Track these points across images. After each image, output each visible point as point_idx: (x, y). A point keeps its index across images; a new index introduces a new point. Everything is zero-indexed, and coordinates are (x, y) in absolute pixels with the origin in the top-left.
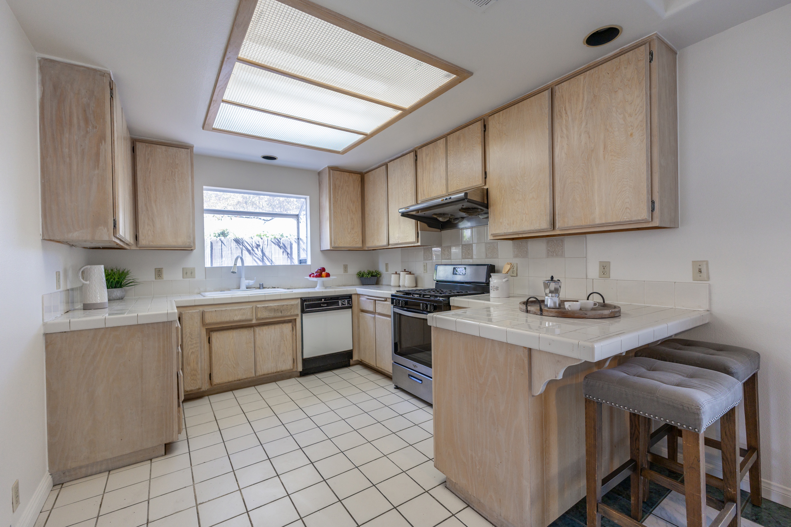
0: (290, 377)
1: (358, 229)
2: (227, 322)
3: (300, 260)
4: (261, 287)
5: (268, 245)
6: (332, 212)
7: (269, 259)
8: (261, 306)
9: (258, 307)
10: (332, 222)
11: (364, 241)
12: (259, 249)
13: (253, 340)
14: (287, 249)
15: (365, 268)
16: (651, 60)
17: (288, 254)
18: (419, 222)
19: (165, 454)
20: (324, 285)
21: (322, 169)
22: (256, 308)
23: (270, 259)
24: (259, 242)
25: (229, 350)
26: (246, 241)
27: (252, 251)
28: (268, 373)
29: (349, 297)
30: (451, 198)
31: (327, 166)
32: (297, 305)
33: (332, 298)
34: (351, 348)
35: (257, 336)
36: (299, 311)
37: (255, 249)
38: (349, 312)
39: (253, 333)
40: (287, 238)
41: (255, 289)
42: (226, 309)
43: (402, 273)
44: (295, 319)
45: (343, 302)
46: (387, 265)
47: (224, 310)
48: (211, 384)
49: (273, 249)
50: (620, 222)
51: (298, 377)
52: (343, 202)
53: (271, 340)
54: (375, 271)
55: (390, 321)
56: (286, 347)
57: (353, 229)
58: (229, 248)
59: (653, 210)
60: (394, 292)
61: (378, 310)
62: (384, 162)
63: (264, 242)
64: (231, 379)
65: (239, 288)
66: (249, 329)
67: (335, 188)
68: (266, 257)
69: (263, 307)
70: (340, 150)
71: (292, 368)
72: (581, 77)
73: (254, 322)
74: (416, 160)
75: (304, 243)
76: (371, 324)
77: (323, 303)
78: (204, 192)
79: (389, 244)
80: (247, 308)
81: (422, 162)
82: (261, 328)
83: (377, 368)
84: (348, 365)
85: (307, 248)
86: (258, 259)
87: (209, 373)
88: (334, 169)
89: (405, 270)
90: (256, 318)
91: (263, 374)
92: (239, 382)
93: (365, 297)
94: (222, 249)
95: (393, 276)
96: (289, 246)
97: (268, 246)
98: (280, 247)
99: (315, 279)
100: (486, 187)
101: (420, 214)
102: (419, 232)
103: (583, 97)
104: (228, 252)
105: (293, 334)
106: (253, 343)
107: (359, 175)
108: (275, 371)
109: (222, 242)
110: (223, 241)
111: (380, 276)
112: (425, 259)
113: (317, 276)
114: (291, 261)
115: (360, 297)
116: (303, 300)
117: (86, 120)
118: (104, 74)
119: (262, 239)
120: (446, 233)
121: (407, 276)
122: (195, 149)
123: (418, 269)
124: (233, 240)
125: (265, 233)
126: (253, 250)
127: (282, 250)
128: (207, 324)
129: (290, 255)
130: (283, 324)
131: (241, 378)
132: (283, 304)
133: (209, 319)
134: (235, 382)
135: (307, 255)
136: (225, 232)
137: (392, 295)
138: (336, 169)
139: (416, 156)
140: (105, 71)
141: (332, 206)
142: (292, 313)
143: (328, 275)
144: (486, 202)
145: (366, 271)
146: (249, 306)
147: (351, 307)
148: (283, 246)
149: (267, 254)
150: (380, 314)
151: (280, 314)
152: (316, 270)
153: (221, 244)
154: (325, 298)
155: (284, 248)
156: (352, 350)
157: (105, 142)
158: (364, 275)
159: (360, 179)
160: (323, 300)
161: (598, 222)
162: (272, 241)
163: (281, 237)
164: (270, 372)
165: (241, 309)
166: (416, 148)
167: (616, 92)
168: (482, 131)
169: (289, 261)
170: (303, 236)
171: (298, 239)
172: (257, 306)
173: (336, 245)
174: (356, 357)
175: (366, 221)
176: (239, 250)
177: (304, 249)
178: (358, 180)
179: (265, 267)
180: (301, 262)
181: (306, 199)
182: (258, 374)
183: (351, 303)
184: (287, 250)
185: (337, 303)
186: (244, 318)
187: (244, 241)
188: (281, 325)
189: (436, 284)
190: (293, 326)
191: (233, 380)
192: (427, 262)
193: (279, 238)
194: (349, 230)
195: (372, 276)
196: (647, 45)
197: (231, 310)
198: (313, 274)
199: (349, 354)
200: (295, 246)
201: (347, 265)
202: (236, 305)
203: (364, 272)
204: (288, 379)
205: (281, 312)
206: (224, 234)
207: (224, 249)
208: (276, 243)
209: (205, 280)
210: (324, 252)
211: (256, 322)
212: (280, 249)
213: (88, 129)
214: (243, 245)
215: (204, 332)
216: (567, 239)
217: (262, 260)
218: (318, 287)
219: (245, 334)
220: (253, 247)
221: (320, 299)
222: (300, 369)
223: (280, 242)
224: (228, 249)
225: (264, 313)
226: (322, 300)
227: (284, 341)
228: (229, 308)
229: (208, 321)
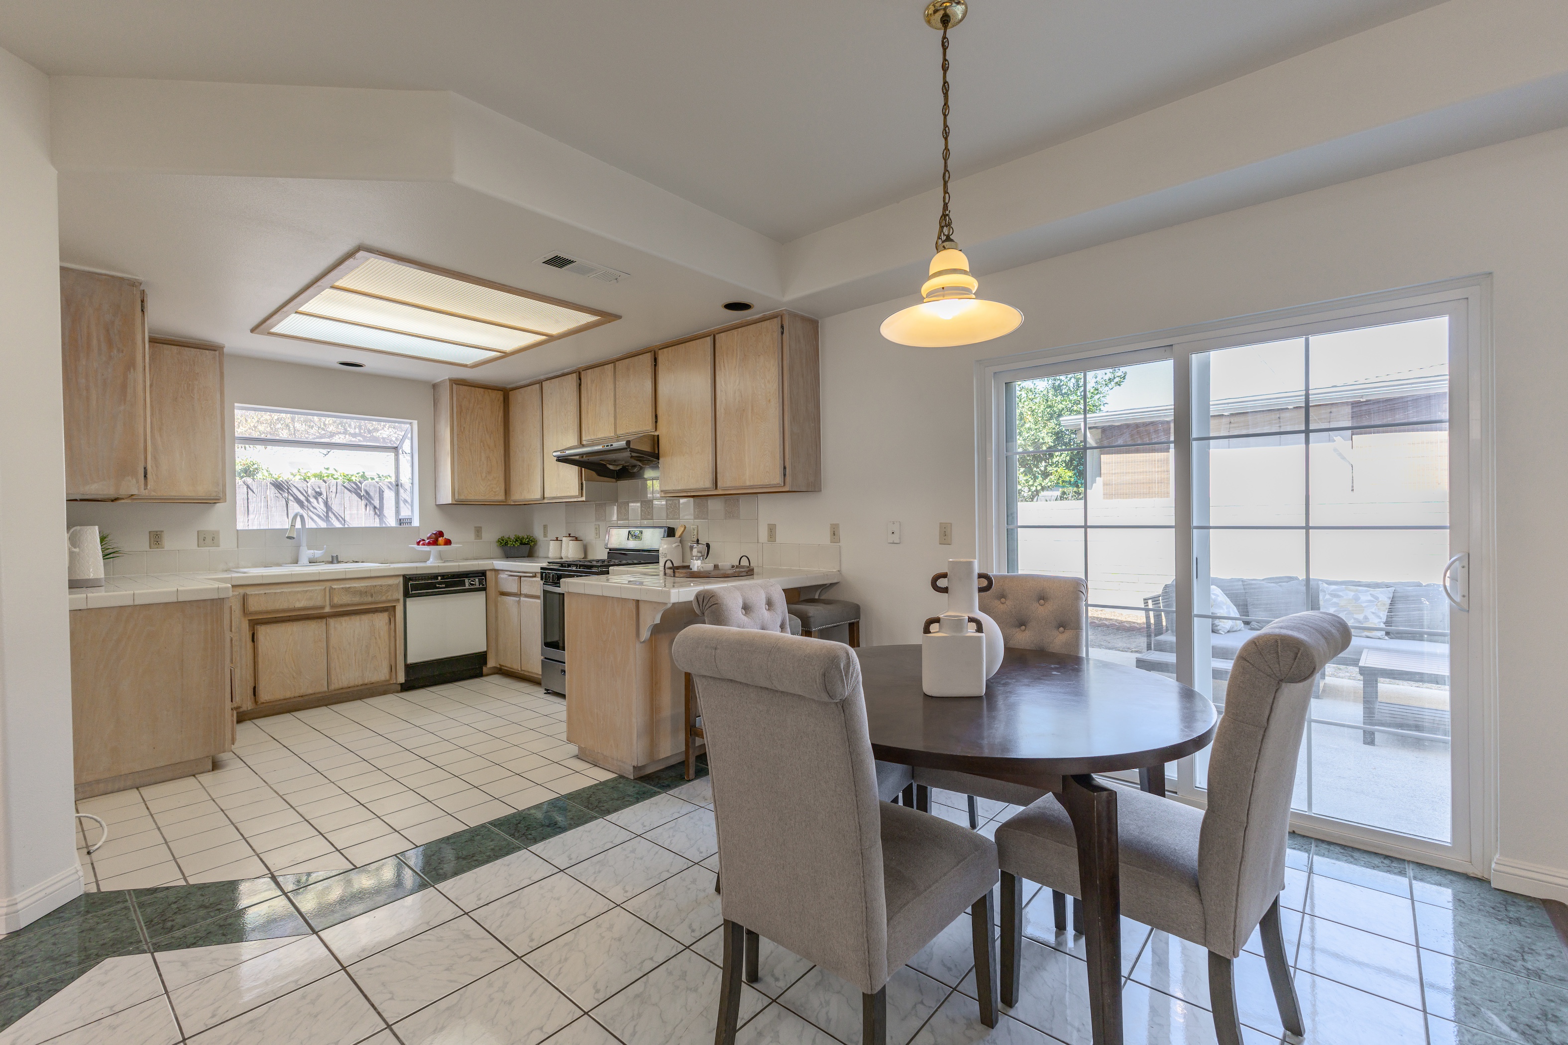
0: (385, 693)
1: (499, 474)
2: (284, 611)
3: (400, 520)
4: (335, 560)
5: (336, 493)
6: (456, 447)
7: (338, 516)
8: (338, 587)
9: (335, 589)
10: (456, 463)
11: (507, 491)
12: (320, 500)
13: (325, 637)
14: (373, 500)
15: (511, 532)
16: (782, 333)
17: (375, 508)
18: (583, 469)
19: (213, 770)
20: (441, 557)
21: (439, 381)
22: (331, 589)
23: (341, 517)
24: (319, 488)
25: (286, 652)
26: (296, 486)
27: (306, 503)
28: (349, 686)
29: (482, 574)
30: (612, 445)
31: (447, 378)
32: (398, 585)
33: (454, 575)
34: (485, 650)
35: (332, 631)
36: (400, 595)
37: (312, 500)
38: (480, 597)
39: (324, 627)
40: (374, 481)
41: (324, 563)
42: (282, 590)
43: (564, 539)
44: (395, 606)
45: (472, 581)
46: (545, 527)
47: (278, 593)
48: (256, 702)
49: (347, 499)
50: (763, 485)
51: (398, 692)
52: (473, 433)
53: (354, 637)
54: (528, 536)
55: (539, 603)
56: (379, 648)
57: (489, 473)
58: (263, 497)
59: (785, 475)
60: (545, 565)
61: (524, 591)
62: (538, 378)
63: (329, 488)
64: (288, 695)
65: (296, 562)
66: (319, 620)
67: (460, 412)
68: (334, 514)
69: (343, 588)
70: (468, 363)
71: (388, 678)
72: (735, 332)
73: (327, 610)
74: (580, 385)
75: (405, 490)
76: (514, 610)
77: (440, 583)
78: (236, 411)
79: (544, 498)
80: (316, 590)
81: (587, 389)
82: (339, 619)
83: (522, 672)
84: (480, 675)
85: (412, 501)
86: (319, 516)
87: (253, 685)
88: (457, 383)
89: (570, 534)
90: (330, 604)
91: (341, 686)
92: (301, 699)
93: (506, 573)
94: (248, 499)
95: (552, 542)
96: (377, 495)
97: (338, 495)
98: (360, 497)
99: (427, 548)
100: (656, 434)
101: (585, 458)
102: (584, 482)
103: (737, 353)
104: (259, 505)
105: (390, 629)
106: (325, 643)
107: (502, 393)
108: (361, 683)
109: (248, 487)
110: (251, 486)
111: (535, 544)
112: (597, 519)
113: (429, 544)
114: (381, 521)
115: (499, 574)
116: (407, 579)
117: (110, 343)
118: (134, 284)
119: (325, 482)
120: (623, 484)
121: (572, 544)
122: (225, 350)
123: (589, 534)
124: (270, 483)
125: (330, 471)
126: (308, 501)
127: (364, 502)
128: (251, 614)
129: (378, 511)
130: (374, 613)
131: (304, 694)
132: (374, 584)
133: (254, 605)
134: (295, 700)
135: (413, 513)
136: (251, 469)
137: (542, 568)
138: (461, 383)
139: (580, 379)
140: (135, 279)
141: (455, 439)
142: (390, 598)
143: (448, 542)
144: (657, 452)
145: (512, 537)
146: (319, 587)
147: (484, 589)
148: (365, 495)
149: (335, 507)
150: (527, 596)
151: (370, 599)
152: (428, 535)
153: (246, 491)
154: (443, 576)
155: (366, 497)
156: (486, 652)
157: (134, 369)
158: (509, 542)
159: (502, 399)
160: (439, 578)
161: (748, 483)
162: (344, 486)
163: (362, 480)
164: (352, 684)
165: (307, 591)
166: (580, 368)
167: (759, 356)
168: (652, 365)
169: (377, 520)
170: (405, 479)
171: (397, 485)
172: (333, 587)
173: (462, 497)
174: (491, 663)
175: (511, 462)
176: (282, 501)
177: (405, 501)
178: (498, 400)
179: (331, 530)
180: (401, 522)
181: (411, 423)
182: (332, 687)
183: (484, 583)
184: (372, 502)
185: (463, 584)
186: (311, 604)
187: (292, 485)
188: (370, 616)
189: (608, 553)
190: (391, 617)
191: (292, 695)
192: (599, 523)
193: (358, 480)
194: (484, 475)
195: (521, 544)
196: (779, 318)
197: (290, 592)
198: (423, 540)
199: (481, 658)
200: (389, 495)
201: (481, 527)
202: (298, 585)
203: (509, 538)
204: (381, 695)
205: (372, 596)
206: (248, 472)
207: (252, 499)
208: (353, 490)
209: (237, 549)
210: (441, 507)
211: (331, 611)
212: (359, 500)
213: (112, 353)
214: (288, 492)
215: (245, 625)
216: (742, 498)
217: (325, 518)
218: (431, 560)
219: (313, 629)
220: (308, 495)
221: (435, 576)
222: (401, 679)
223: (360, 489)
224: (259, 499)
225: (344, 598)
226: (437, 579)
227: (376, 638)
228: (286, 589)
229: (253, 608)
